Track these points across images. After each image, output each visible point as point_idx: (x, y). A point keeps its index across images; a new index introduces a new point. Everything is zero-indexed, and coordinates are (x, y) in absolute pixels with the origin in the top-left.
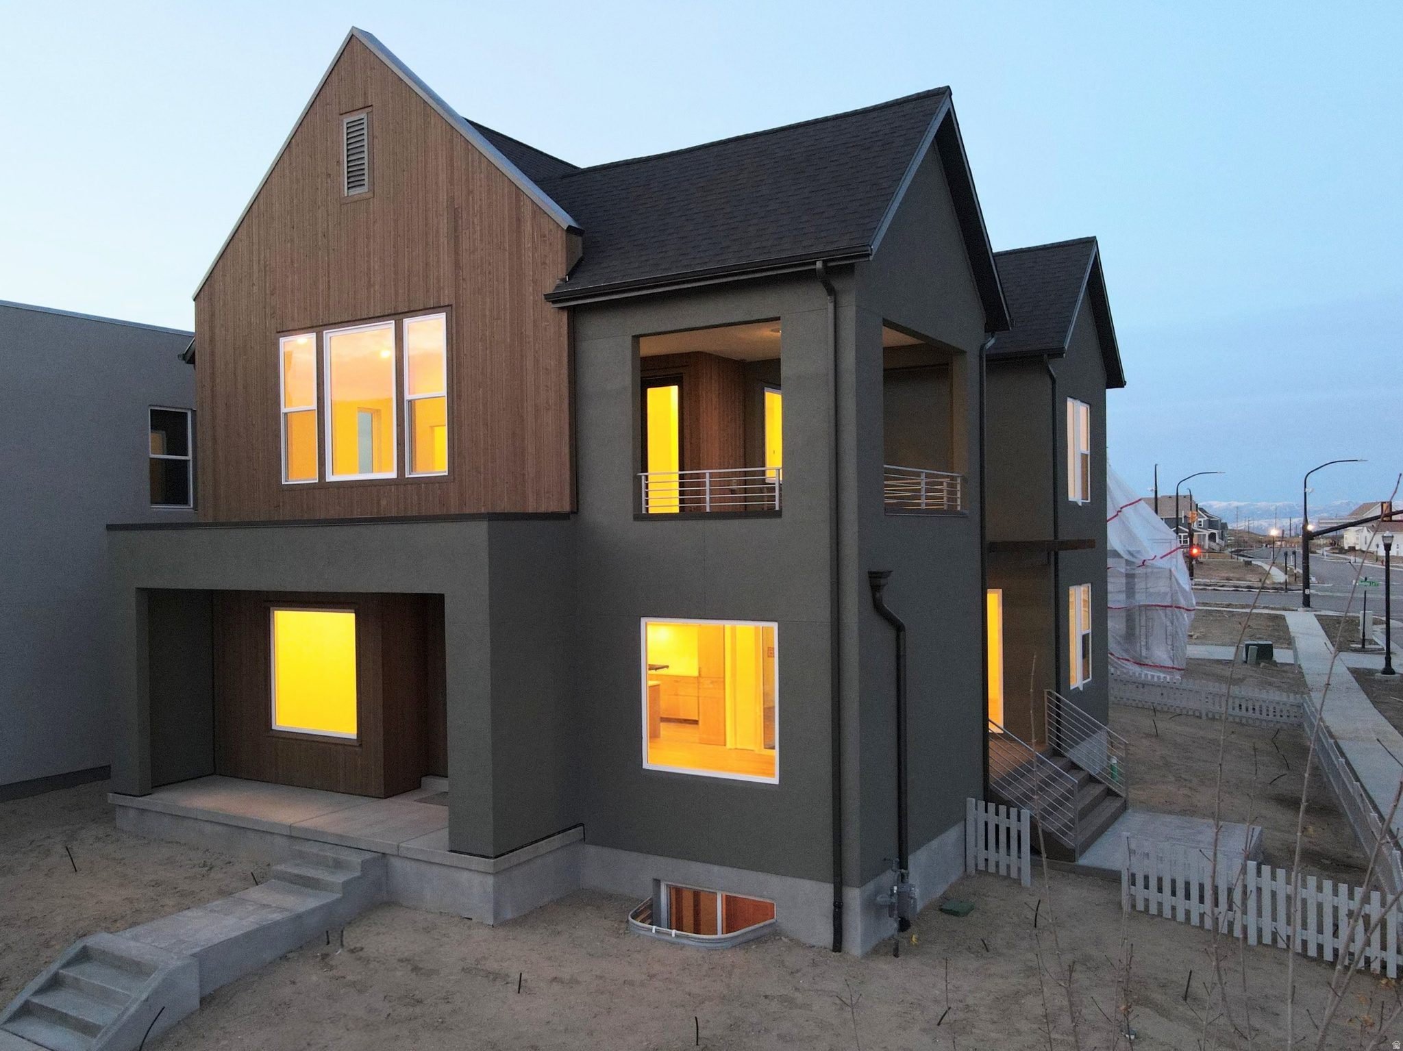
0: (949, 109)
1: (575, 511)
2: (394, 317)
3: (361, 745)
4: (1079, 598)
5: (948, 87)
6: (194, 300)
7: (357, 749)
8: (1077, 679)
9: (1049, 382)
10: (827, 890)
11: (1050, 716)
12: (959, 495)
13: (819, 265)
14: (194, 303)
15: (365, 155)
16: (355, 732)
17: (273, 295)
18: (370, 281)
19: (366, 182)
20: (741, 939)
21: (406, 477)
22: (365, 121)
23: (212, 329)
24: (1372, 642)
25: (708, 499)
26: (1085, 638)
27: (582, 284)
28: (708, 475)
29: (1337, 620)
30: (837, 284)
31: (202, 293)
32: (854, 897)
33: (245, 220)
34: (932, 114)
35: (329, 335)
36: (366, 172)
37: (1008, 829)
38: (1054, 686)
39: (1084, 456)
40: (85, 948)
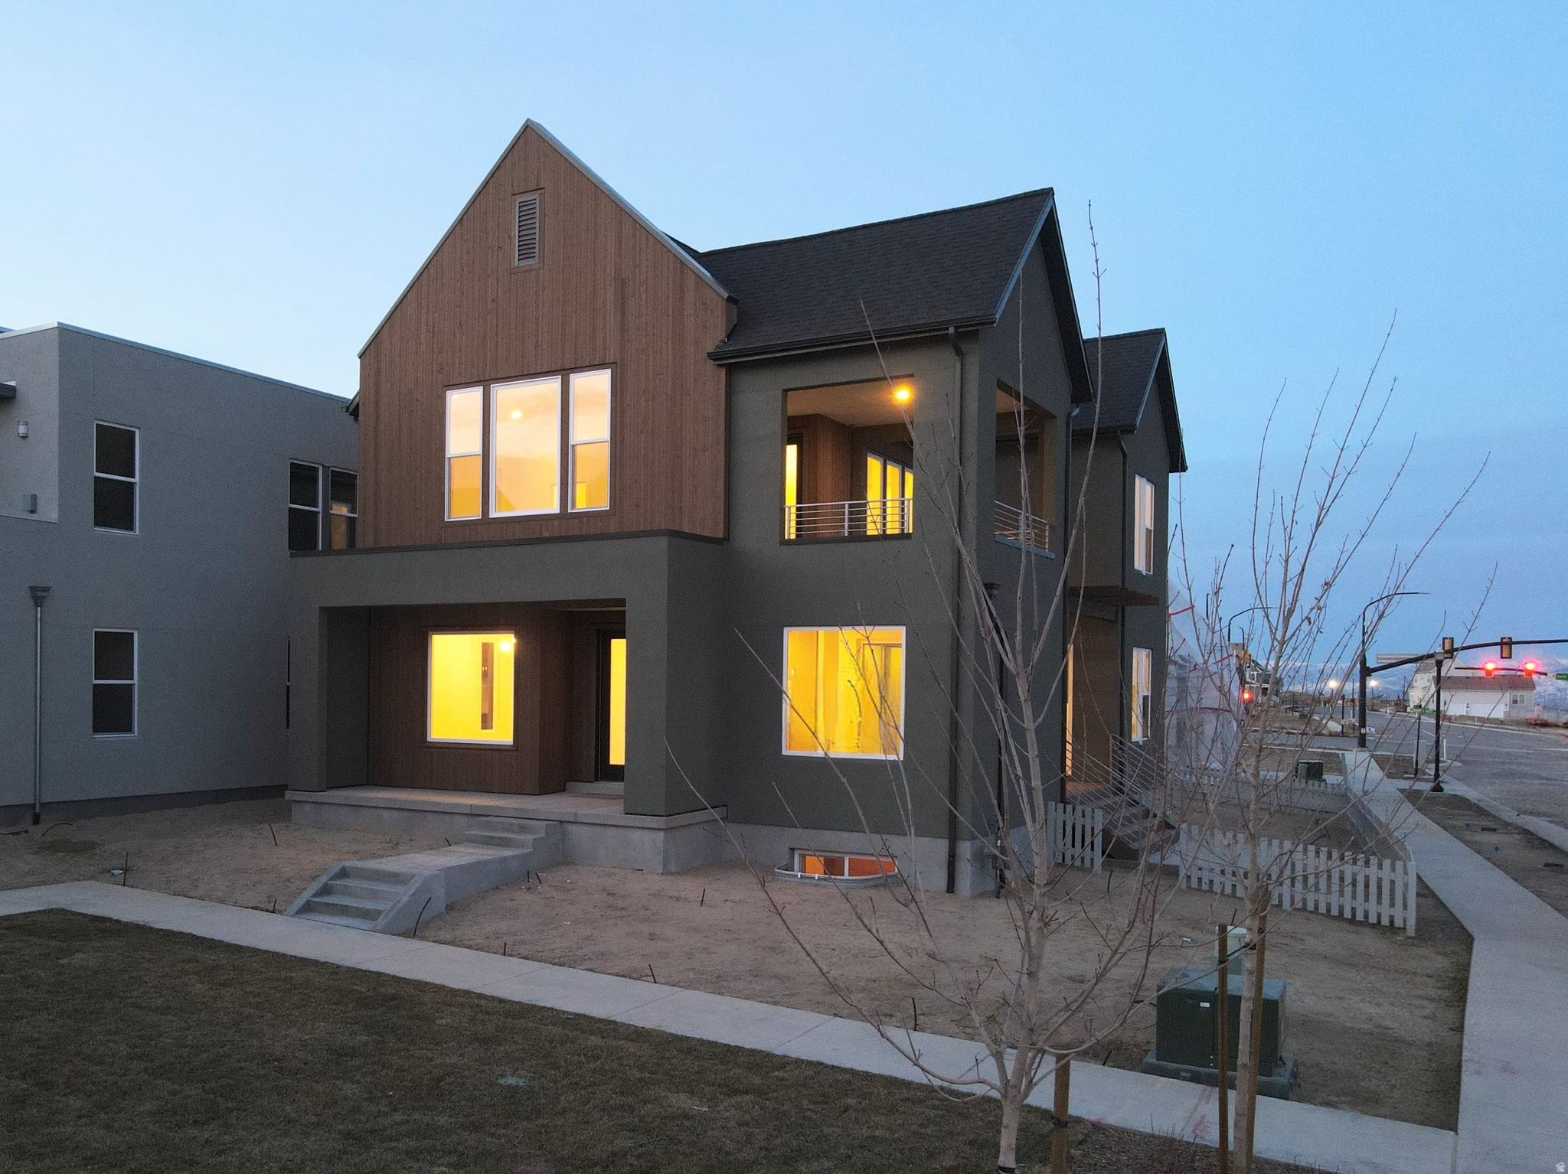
0: (1052, 208)
1: (727, 539)
2: (560, 372)
3: (517, 750)
4: (1141, 661)
5: (1052, 189)
6: (360, 358)
7: (515, 753)
8: (1137, 735)
9: (1121, 455)
10: (942, 846)
11: (1114, 758)
12: (1047, 540)
13: (951, 330)
14: (359, 360)
15: (537, 231)
16: (512, 740)
17: (440, 353)
18: (537, 342)
19: (537, 255)
20: (872, 883)
21: (569, 511)
22: (537, 201)
23: (377, 385)
24: (1424, 773)
25: (846, 526)
26: (1145, 698)
27: (740, 344)
28: (847, 506)
29: (1388, 757)
30: (964, 347)
31: (368, 350)
32: (965, 849)
33: (414, 288)
34: (1039, 211)
35: (495, 389)
36: (537, 246)
37: (1083, 826)
38: (1118, 731)
39: (1148, 531)
40: (344, 868)
